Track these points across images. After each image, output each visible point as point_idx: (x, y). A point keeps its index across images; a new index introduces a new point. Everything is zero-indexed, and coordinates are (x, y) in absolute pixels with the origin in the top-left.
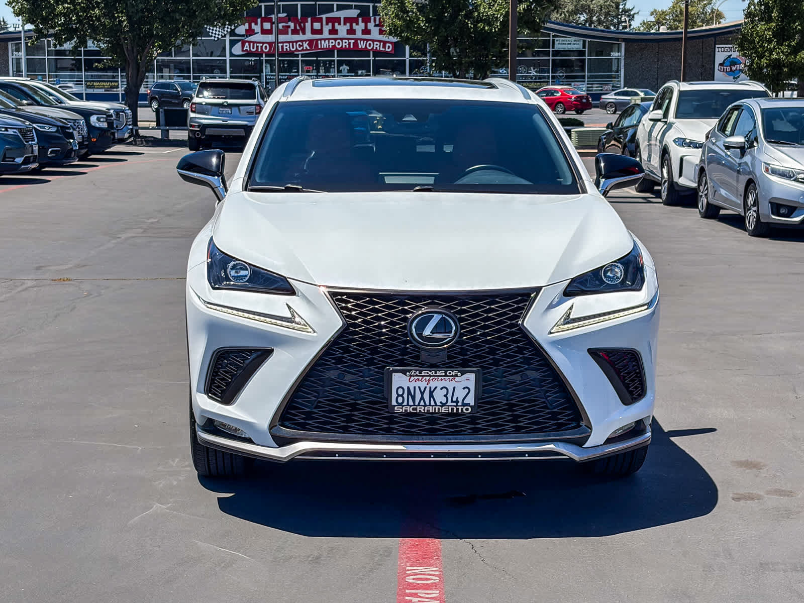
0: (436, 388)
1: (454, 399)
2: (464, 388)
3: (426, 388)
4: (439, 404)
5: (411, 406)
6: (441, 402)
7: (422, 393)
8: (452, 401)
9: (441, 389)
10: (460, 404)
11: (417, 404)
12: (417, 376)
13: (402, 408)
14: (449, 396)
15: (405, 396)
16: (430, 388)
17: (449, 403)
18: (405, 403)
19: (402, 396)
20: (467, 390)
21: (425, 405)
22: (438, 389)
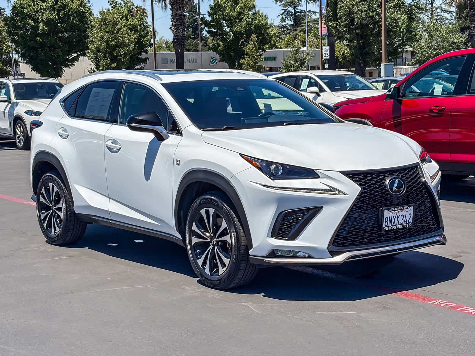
0: (399, 215)
1: (406, 221)
2: (409, 215)
3: (396, 216)
4: (400, 224)
5: (390, 226)
6: (401, 223)
7: (394, 219)
8: (405, 222)
9: (401, 216)
10: (407, 223)
11: (392, 225)
12: (393, 210)
13: (387, 228)
14: (404, 219)
15: (388, 222)
16: (397, 216)
17: (404, 223)
18: (388, 226)
19: (387, 222)
20: (410, 215)
21: (395, 225)
22: (400, 216)
